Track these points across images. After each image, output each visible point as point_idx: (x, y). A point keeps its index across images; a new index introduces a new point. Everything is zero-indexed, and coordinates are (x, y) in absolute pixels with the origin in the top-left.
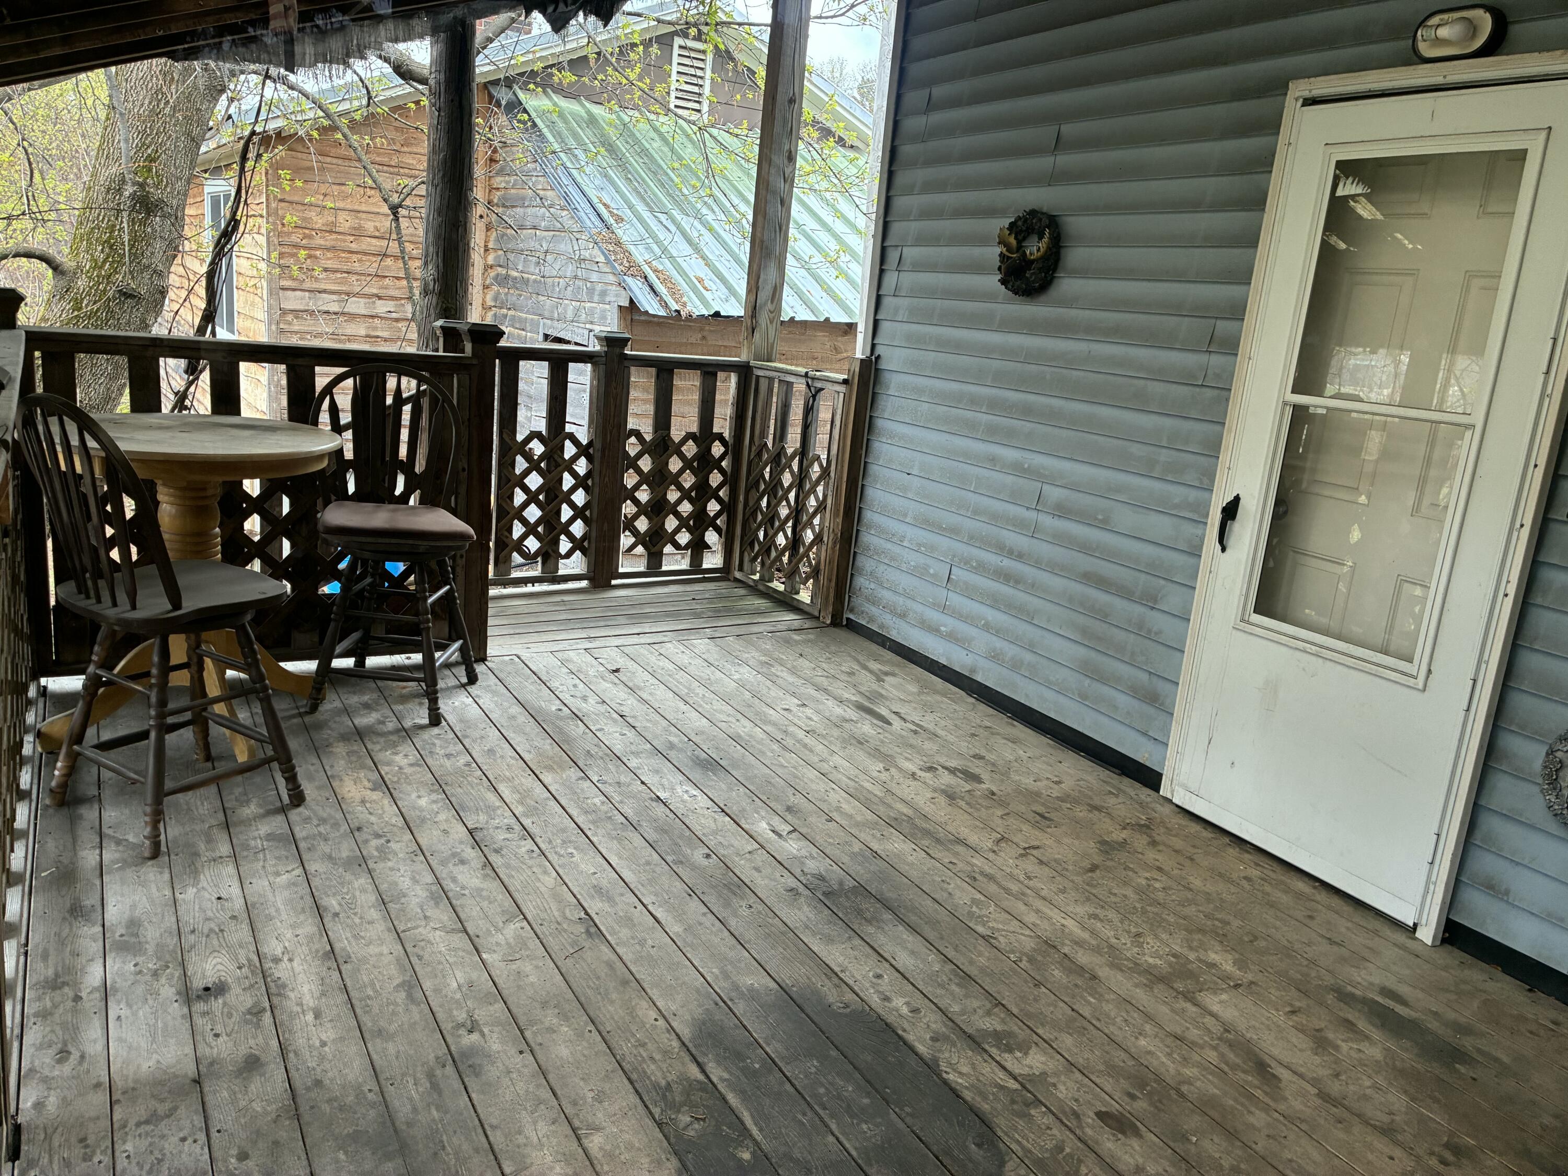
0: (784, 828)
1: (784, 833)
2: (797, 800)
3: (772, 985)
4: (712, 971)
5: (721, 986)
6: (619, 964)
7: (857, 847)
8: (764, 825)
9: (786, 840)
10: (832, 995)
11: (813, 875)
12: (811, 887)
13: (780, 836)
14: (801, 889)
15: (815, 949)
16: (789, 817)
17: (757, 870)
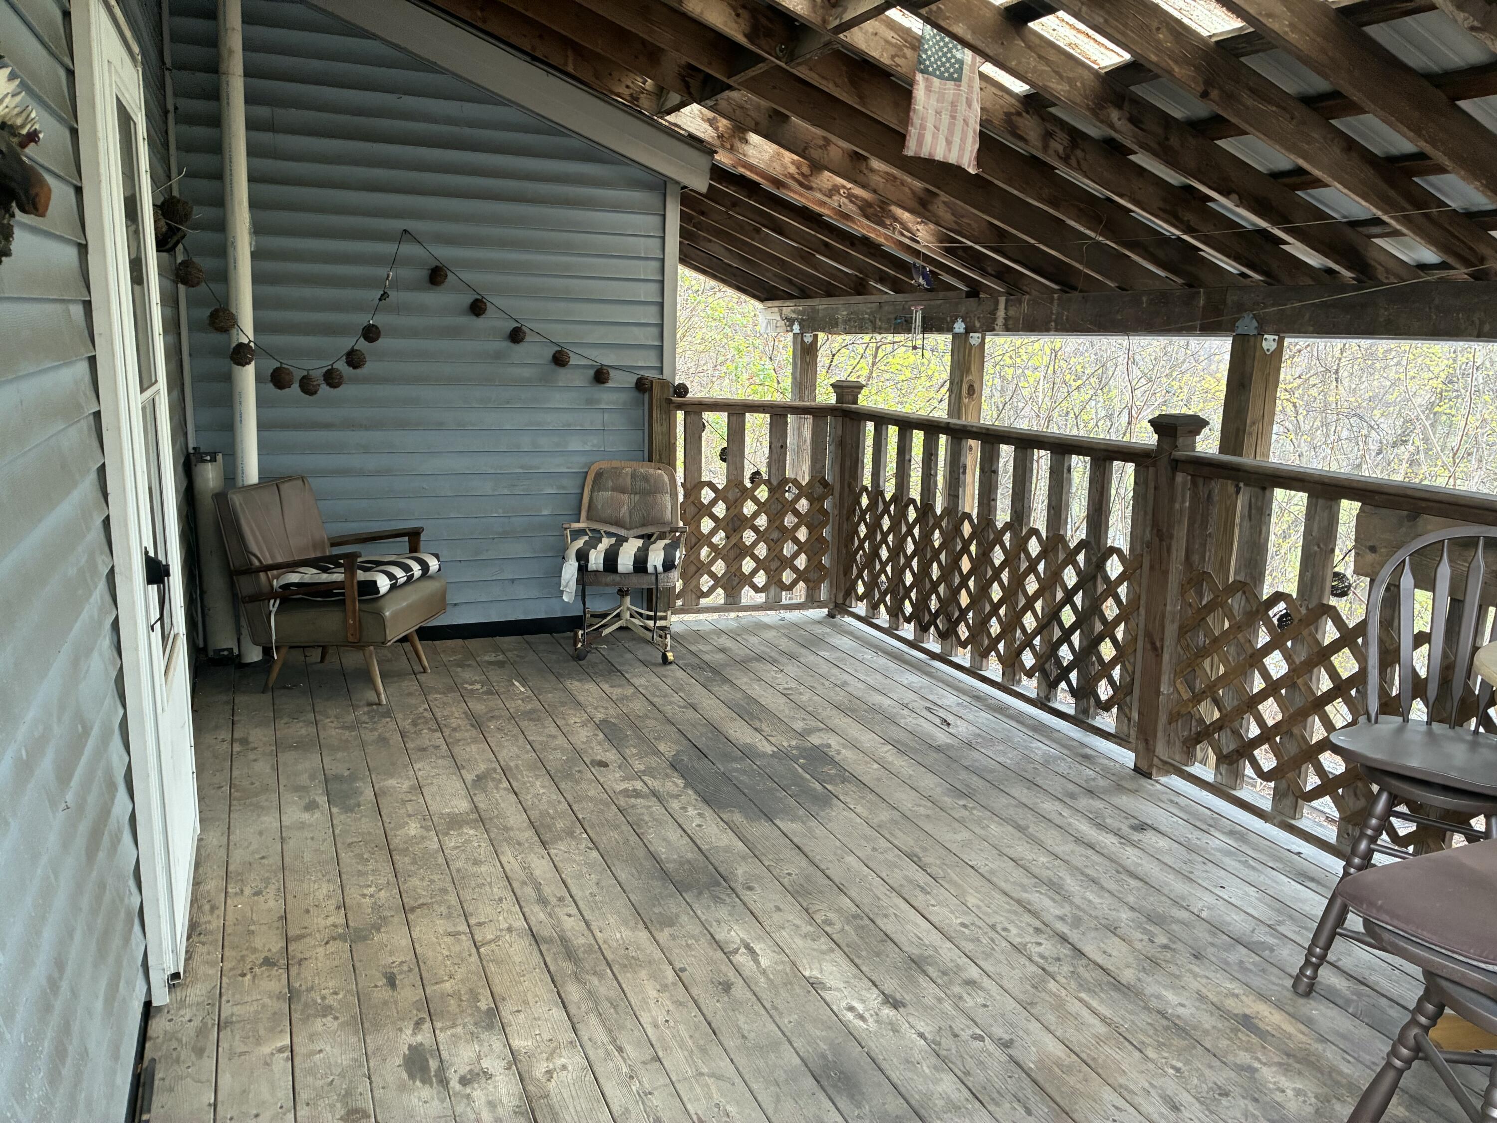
0: (742, 958)
1: (742, 950)
2: (713, 1005)
3: (777, 822)
4: (820, 831)
5: (813, 823)
6: (887, 836)
7: (663, 936)
8: (764, 962)
9: (742, 940)
10: (738, 818)
11: (723, 902)
12: (729, 891)
13: (748, 947)
14: (739, 889)
15: (740, 843)
16: (732, 975)
17: (778, 909)
